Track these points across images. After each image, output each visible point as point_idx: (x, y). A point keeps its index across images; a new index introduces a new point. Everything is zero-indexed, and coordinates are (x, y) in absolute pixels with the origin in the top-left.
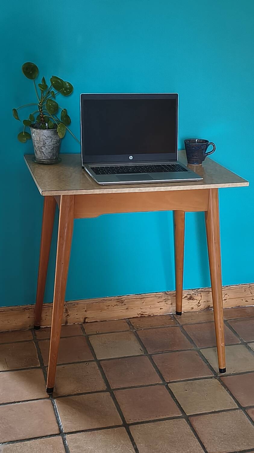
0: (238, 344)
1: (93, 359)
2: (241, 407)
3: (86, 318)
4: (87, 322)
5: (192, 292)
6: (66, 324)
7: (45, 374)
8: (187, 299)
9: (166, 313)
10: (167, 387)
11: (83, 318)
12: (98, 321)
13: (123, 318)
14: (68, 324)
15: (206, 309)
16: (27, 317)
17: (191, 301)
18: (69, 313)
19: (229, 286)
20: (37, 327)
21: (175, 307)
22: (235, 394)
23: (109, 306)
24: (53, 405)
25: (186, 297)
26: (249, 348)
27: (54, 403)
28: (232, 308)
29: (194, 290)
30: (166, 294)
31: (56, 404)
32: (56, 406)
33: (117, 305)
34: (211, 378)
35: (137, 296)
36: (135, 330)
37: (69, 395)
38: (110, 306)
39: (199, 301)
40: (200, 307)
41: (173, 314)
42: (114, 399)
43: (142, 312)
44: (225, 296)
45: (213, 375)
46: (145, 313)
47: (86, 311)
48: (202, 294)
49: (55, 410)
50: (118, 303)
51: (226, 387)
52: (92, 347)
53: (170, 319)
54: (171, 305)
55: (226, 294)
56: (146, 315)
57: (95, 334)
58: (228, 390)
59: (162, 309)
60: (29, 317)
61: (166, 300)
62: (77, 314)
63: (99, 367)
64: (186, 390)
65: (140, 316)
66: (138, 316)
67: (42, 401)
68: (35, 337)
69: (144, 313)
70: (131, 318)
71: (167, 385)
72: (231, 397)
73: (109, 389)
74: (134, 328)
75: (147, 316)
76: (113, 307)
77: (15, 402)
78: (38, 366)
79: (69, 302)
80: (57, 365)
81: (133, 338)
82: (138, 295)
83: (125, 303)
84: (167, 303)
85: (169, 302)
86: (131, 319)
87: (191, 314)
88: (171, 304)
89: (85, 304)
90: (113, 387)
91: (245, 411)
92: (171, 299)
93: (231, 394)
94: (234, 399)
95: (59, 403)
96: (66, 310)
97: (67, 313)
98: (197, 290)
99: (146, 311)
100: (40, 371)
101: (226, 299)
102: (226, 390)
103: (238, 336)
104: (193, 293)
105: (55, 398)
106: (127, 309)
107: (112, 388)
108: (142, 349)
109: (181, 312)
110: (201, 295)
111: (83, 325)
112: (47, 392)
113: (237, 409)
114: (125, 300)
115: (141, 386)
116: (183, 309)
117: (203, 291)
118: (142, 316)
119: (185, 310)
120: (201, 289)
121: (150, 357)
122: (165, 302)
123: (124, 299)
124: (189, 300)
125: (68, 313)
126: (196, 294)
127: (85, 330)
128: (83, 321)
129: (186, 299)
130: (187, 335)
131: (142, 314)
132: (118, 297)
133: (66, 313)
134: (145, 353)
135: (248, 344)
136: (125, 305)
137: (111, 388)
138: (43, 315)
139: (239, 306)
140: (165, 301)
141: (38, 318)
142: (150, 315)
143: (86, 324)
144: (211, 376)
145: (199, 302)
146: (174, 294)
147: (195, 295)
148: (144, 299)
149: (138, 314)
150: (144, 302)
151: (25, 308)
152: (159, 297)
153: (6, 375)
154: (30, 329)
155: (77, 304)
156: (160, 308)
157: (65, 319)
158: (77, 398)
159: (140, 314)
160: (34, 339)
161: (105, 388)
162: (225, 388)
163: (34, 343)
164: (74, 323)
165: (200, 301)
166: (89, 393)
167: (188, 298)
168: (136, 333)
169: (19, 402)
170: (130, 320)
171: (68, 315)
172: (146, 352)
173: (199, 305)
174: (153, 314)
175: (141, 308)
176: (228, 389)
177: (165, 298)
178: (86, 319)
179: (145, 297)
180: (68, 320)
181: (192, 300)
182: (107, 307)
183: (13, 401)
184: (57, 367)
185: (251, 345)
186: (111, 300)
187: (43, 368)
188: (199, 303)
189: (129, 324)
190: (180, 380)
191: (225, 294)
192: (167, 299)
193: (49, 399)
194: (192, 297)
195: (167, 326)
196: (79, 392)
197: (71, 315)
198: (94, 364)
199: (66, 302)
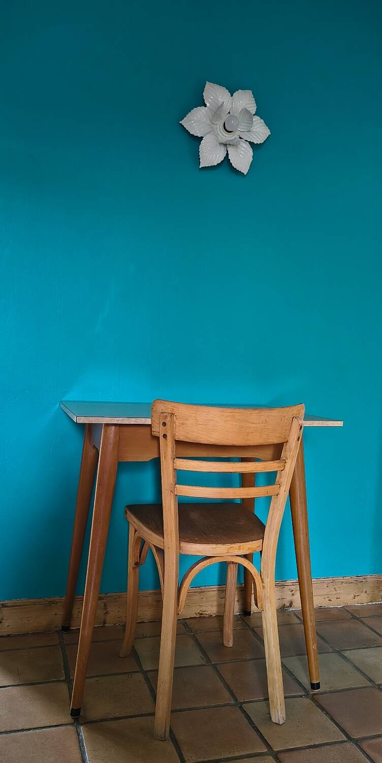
0: (329, 652)
1: (138, 670)
2: (350, 739)
6: (103, 624)
7: (70, 689)
10: (241, 708)
12: (145, 621)
14: (106, 625)
15: (280, 609)
16: (54, 614)
18: (109, 609)
20: (66, 629)
21: (243, 605)
22: (338, 720)
24: (79, 735)
26: (345, 658)
27: (80, 732)
31: (82, 734)
32: (82, 736)
34: (301, 696)
35: (196, 589)
36: (193, 633)
37: (101, 720)
41: (240, 614)
43: (201, 610)
45: (303, 693)
46: (205, 612)
49: (80, 741)
51: (323, 709)
52: (137, 654)
53: (237, 621)
54: (237, 603)
57: (141, 638)
58: (327, 713)
60: (56, 614)
62: (118, 612)
63: (145, 681)
65: (198, 616)
66: (196, 616)
67: (63, 728)
68: (62, 641)
69: (203, 613)
70: (187, 618)
71: (241, 706)
72: (333, 723)
74: (191, 631)
77: (23, 730)
78: (62, 679)
79: (109, 595)
80: (87, 678)
81: (192, 643)
82: (196, 587)
86: (188, 620)
88: (237, 601)
91: (357, 744)
92: (237, 595)
93: (332, 719)
94: (337, 726)
95: (87, 732)
96: (105, 605)
99: (207, 609)
100: (64, 687)
102: (324, 713)
103: (327, 642)
105: (82, 725)
108: (203, 657)
109: (250, 612)
112: (71, 715)
113: (345, 741)
115: (204, 708)
116: (252, 608)
118: (201, 617)
121: (215, 667)
125: (107, 609)
131: (201, 614)
133: (104, 609)
134: (207, 663)
135: (342, 652)
138: (75, 611)
139: (321, 607)
141: (69, 616)
142: (211, 615)
144: (299, 694)
148: (204, 593)
149: (196, 614)
150: (204, 597)
151: (52, 602)
153: (15, 691)
154: (57, 631)
155: (119, 597)
157: (102, 618)
158: (113, 725)
159: (198, 613)
160: (60, 644)
162: (322, 711)
163: (60, 649)
164: (115, 624)
166: (131, 717)
168: (195, 636)
169: (30, 729)
170: (186, 620)
171: (107, 613)
172: (209, 660)
174: (215, 614)
175: (200, 606)
176: (327, 712)
179: (205, 590)
180: (106, 619)
182: (157, 603)
183: (21, 729)
184: (86, 680)
185: (346, 654)
187: (69, 681)
189: (186, 625)
190: (259, 699)
193: (73, 725)
196: (118, 715)
197: (111, 612)
198: (140, 677)
199: (106, 595)
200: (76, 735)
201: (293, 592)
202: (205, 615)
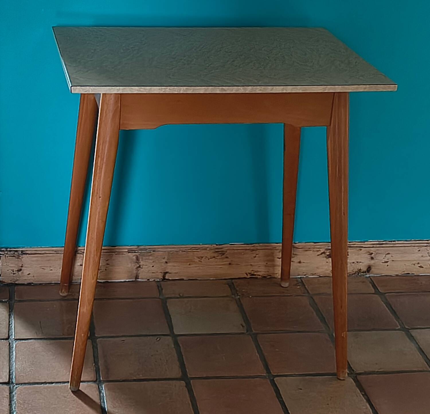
0: (396, 330)
1: (168, 332)
3: (167, 273)
4: (168, 280)
6: (136, 279)
8: (326, 257)
11: (161, 272)
12: (185, 279)
13: (224, 278)
14: (139, 280)
15: (355, 274)
18: (142, 263)
23: (202, 257)
24: (100, 392)
25: (324, 253)
26: (411, 336)
27: (101, 390)
28: (397, 275)
31: (103, 391)
32: (103, 393)
33: (215, 257)
35: (247, 246)
36: (239, 297)
37: (124, 380)
38: (204, 258)
41: (301, 278)
42: (190, 391)
43: (252, 270)
44: (387, 256)
46: (258, 273)
47: (166, 262)
49: (101, 398)
50: (216, 255)
51: (362, 390)
52: (170, 316)
53: (296, 285)
55: (388, 254)
56: (259, 275)
57: (178, 298)
58: (365, 395)
60: (81, 265)
62: (153, 267)
63: (174, 345)
64: (301, 389)
65: (249, 276)
66: (246, 276)
69: (255, 273)
70: (235, 278)
71: (273, 380)
73: (184, 377)
74: (237, 294)
75: (260, 277)
76: (209, 259)
77: (45, 383)
79: (142, 247)
81: (234, 307)
82: (248, 244)
83: (228, 256)
85: (297, 259)
86: (236, 280)
88: (300, 262)
89: (165, 252)
90: (192, 374)
93: (368, 401)
95: (108, 390)
96: (137, 259)
97: (138, 263)
99: (259, 270)
101: (388, 262)
102: (362, 394)
103: (398, 318)
105: (104, 382)
106: (230, 264)
107: (189, 376)
108: (244, 324)
110: (348, 252)
111: (162, 282)
114: (228, 251)
118: (253, 277)
119: (321, 273)
121: (255, 337)
123: (226, 249)
124: (328, 258)
125: (140, 263)
127: (163, 290)
128: (162, 278)
129: (324, 257)
130: (318, 311)
131: (253, 274)
132: (217, 245)
133: (136, 262)
134: (247, 332)
135: (410, 331)
136: (227, 257)
137: (187, 376)
139: (409, 274)
142: (265, 276)
143: (165, 283)
148: (257, 252)
149: (247, 273)
150: (257, 256)
153: (37, 344)
155: (154, 251)
157: (135, 272)
158: (136, 385)
159: (249, 273)
161: (179, 375)
162: (361, 392)
164: (149, 280)
167: (328, 255)
168: (240, 301)
170: (233, 281)
171: (139, 267)
174: (270, 275)
175: (251, 265)
176: (365, 392)
178: (167, 275)
179: (259, 248)
180: (139, 274)
182: (199, 260)
183: (43, 381)
185: (414, 333)
186: (206, 249)
187: (93, 338)
189: (232, 287)
191: (387, 253)
193: (96, 383)
195: (289, 295)
196: (141, 376)
197: (144, 267)
198: (169, 340)
199: (138, 247)
200: (98, 392)
201: (373, 255)
202: (257, 276)
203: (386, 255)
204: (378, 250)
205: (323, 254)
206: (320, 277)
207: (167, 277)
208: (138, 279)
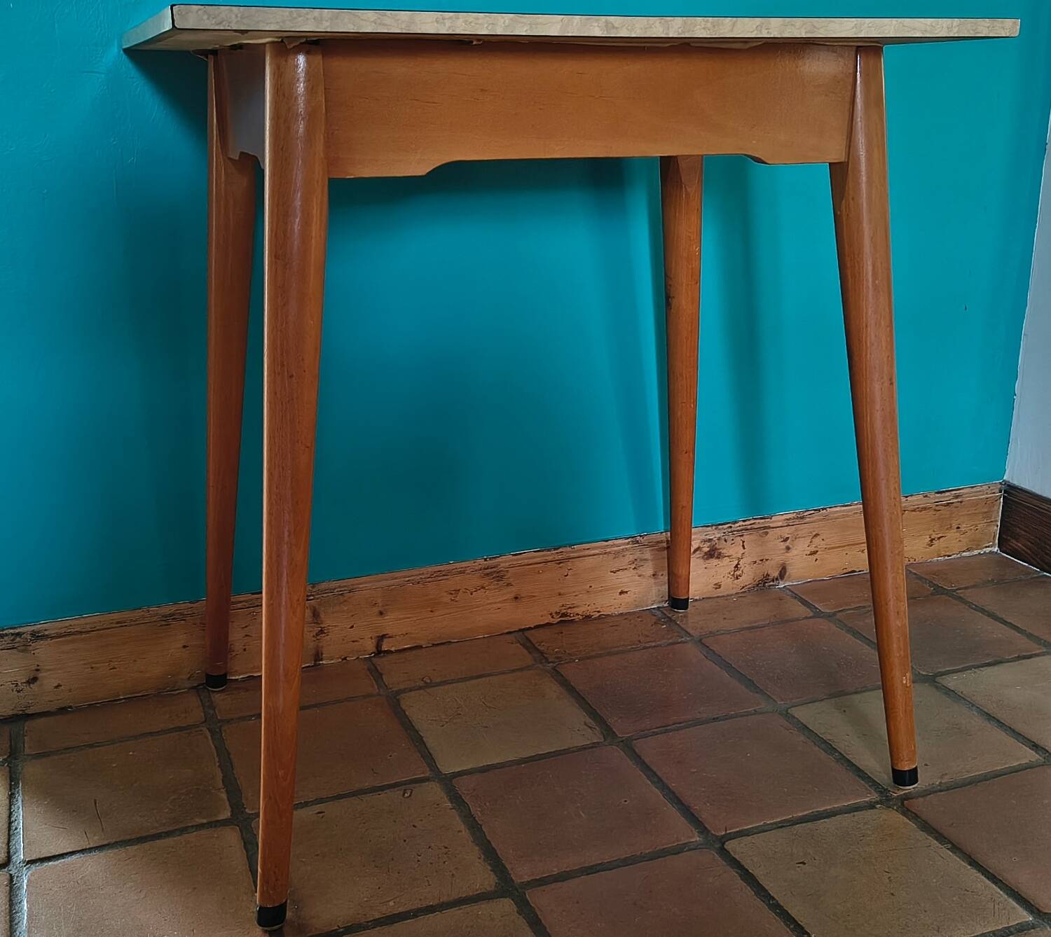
1: (427, 773)
2: (1041, 915)
3: (384, 636)
4: (389, 652)
5: (716, 532)
6: (315, 661)
7: (249, 844)
8: (703, 557)
9: (637, 607)
10: (724, 852)
11: (372, 637)
13: (506, 631)
14: (324, 662)
15: (757, 585)
16: (181, 646)
17: (714, 562)
18: (327, 622)
19: (823, 509)
20: (216, 680)
21: (667, 585)
22: (992, 863)
23: (458, 590)
25: (698, 549)
26: (949, 692)
28: (833, 578)
29: (720, 527)
30: (637, 542)
33: (483, 588)
34: (871, 806)
35: (547, 556)
36: (552, 664)
37: (350, 930)
38: (461, 592)
39: (736, 562)
40: (741, 579)
41: (660, 607)
43: (563, 605)
44: (814, 540)
45: (874, 796)
46: (575, 610)
47: (381, 613)
48: (746, 538)
50: (485, 582)
51: (940, 837)
52: (418, 733)
53: (656, 623)
54: (653, 581)
55: (816, 535)
56: (578, 614)
57: (420, 688)
58: (955, 848)
59: (626, 592)
60: (184, 647)
61: (637, 564)
62: (352, 627)
63: (452, 803)
64: (803, 863)
65: (557, 619)
66: (552, 620)
68: (212, 712)
69: (569, 611)
70: (530, 629)
71: (723, 846)
72: (979, 875)
73: (506, 887)
74: (546, 658)
75: (581, 617)
76: (472, 593)
78: (222, 817)
79: (323, 586)
80: (297, 807)
81: (552, 689)
82: (549, 550)
83: (510, 581)
84: (640, 573)
85: (648, 570)
86: (533, 632)
87: (718, 602)
88: (654, 575)
89: (376, 589)
90: (522, 873)
92: (652, 560)
93: (974, 863)
94: (995, 883)
96: (316, 614)
97: (317, 623)
98: (731, 527)
99: (578, 602)
100: (231, 838)
101: (817, 551)
104: (718, 536)
106: (516, 598)
107: (517, 880)
108: (592, 724)
109: (688, 599)
110: (743, 542)
111: (375, 660)
112: (260, 925)
113: (1030, 926)
114: (511, 570)
115: (626, 862)
116: (692, 588)
117: (749, 527)
118: (565, 621)
119: (700, 592)
120: (741, 523)
121: (628, 746)
122: (635, 568)
123: (506, 565)
124: (707, 559)
125: (322, 622)
126: (726, 537)
127: (384, 677)
128: (375, 649)
129: (699, 557)
130: (728, 667)
131: (564, 615)
132: (485, 560)
133: (314, 622)
134: (606, 737)
135: (940, 679)
136: (509, 585)
137: (513, 881)
138: (236, 636)
139: (854, 571)
140: (633, 566)
141: (219, 648)
142: (588, 613)
143: (384, 659)
144: (867, 799)
145: (738, 564)
146: (662, 542)
147: (726, 541)
148: (569, 564)
149: (552, 614)
150: (570, 572)
151: (171, 615)
152: (617, 554)
154: (193, 687)
155: (350, 591)
156: (619, 591)
157: (312, 645)
159: (557, 613)
160: (206, 721)
161: (491, 881)
163: (208, 735)
164: (345, 659)
165: (739, 559)
166: (430, 910)
167: (707, 553)
168: (558, 672)
170: (527, 633)
171: (322, 631)
172: (608, 732)
173: (738, 573)
174: (599, 612)
175: (560, 594)
176: (953, 844)
177: (631, 558)
178: (385, 640)
179: (572, 555)
180: (322, 647)
181: (718, 558)
182: (450, 596)
184: (295, 813)
185: (951, 682)
186: (463, 572)
187: (242, 820)
188: (736, 566)
189: (530, 646)
190: (765, 825)
191: (814, 533)
192: (641, 560)
194: (716, 549)
195: (653, 644)
196: (392, 907)
197: (332, 629)
198: (434, 791)
199: (313, 587)
201: (788, 543)
202: (573, 616)
203: (813, 538)
204: (796, 530)
205: (698, 552)
206: (696, 600)
207: (385, 648)
208: (322, 660)
